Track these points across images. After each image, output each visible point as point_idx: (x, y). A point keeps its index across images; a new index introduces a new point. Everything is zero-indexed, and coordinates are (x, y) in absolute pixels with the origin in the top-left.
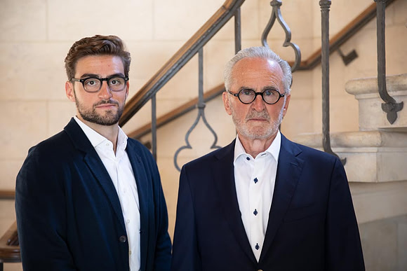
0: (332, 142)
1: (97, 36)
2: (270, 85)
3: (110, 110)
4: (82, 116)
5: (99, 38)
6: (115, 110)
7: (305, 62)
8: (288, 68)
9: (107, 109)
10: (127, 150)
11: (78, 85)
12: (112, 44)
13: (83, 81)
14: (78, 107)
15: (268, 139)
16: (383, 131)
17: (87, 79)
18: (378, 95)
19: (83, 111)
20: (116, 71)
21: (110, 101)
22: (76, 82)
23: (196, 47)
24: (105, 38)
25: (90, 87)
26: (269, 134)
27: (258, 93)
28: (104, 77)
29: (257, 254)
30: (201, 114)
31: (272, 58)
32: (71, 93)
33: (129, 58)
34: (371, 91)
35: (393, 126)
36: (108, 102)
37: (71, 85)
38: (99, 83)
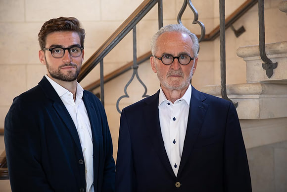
0: (228, 91)
1: (61, 17)
2: (183, 51)
3: (71, 70)
4: (51, 75)
5: (62, 19)
6: (74, 70)
7: (208, 35)
8: (196, 39)
9: (69, 70)
10: (83, 99)
11: (48, 53)
12: (72, 24)
13: (52, 50)
14: (48, 68)
15: (182, 90)
16: (263, 83)
17: (54, 49)
18: (259, 57)
19: (51, 72)
20: (75, 43)
21: (71, 65)
22: (46, 51)
23: (131, 24)
24: (66, 19)
25: (56, 54)
26: (183, 86)
27: (175, 57)
28: (67, 47)
29: (176, 171)
30: (136, 73)
31: (185, 32)
32: (43, 59)
33: (83, 33)
34: (255, 55)
35: (271, 79)
36: (69, 65)
37: (42, 53)
38: (63, 51)
